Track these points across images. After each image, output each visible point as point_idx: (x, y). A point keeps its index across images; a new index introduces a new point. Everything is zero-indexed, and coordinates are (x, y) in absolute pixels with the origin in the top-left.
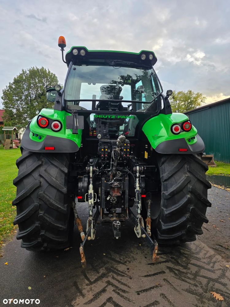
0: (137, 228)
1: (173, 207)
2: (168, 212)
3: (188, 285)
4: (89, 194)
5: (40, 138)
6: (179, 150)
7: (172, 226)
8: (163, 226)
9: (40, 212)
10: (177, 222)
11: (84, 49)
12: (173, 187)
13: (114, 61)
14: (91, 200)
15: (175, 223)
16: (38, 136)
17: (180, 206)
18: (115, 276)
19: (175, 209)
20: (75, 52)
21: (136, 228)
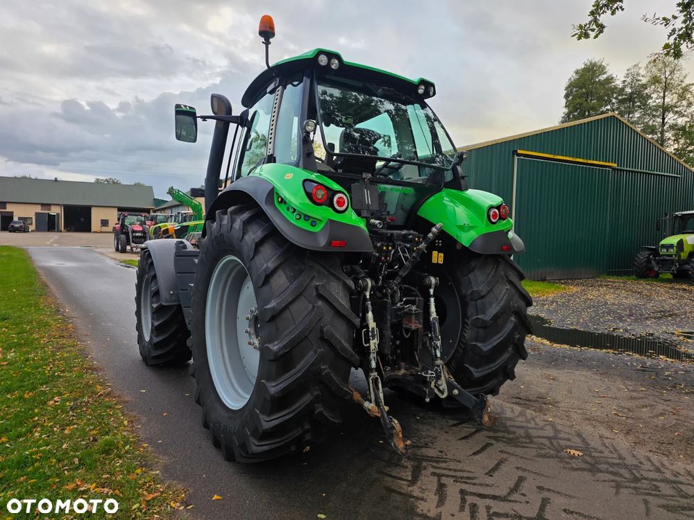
0: (440, 382)
1: (495, 339)
2: (489, 347)
3: (534, 450)
4: (370, 330)
5: (313, 224)
6: (502, 248)
7: (490, 371)
8: (474, 373)
9: (322, 367)
10: (499, 361)
11: (338, 57)
12: (494, 306)
13: (383, 89)
14: (374, 341)
15: (494, 364)
16: (311, 220)
17: (505, 335)
18: (434, 464)
19: (498, 341)
20: (323, 60)
21: (435, 383)
